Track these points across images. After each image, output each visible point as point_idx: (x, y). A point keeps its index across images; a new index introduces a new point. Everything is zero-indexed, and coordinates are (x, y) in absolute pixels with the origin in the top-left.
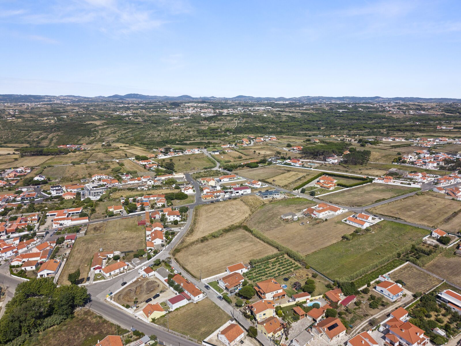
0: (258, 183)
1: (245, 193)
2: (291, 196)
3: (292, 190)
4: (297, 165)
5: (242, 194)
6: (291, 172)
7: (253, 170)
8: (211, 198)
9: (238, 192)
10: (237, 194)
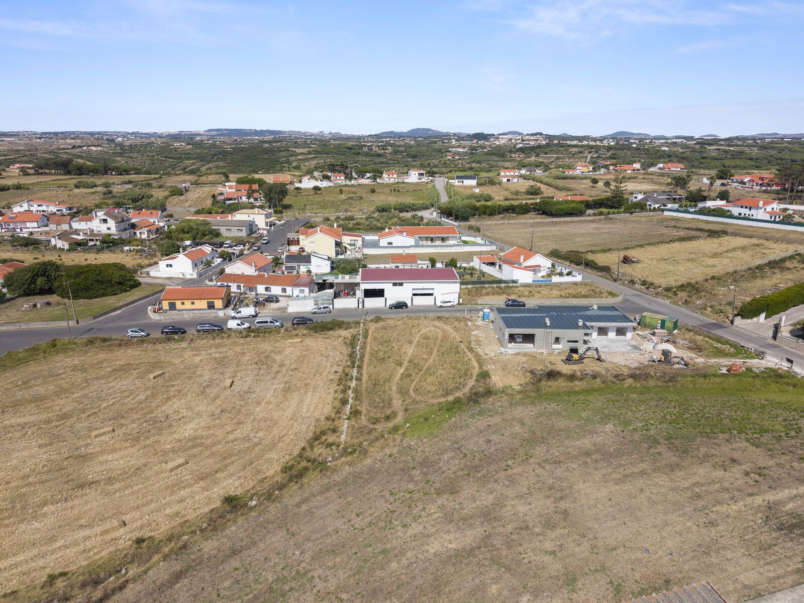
0: (530, 262)
1: (420, 301)
2: (719, 353)
3: (730, 312)
4: (760, 214)
5: (401, 306)
6: (726, 238)
7: (556, 223)
8: (203, 304)
9: (380, 293)
10: (373, 303)
